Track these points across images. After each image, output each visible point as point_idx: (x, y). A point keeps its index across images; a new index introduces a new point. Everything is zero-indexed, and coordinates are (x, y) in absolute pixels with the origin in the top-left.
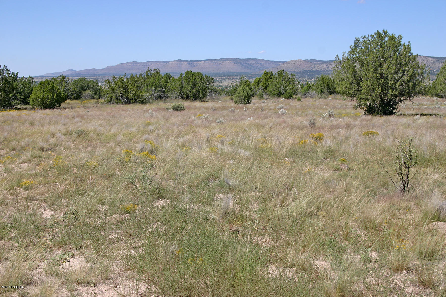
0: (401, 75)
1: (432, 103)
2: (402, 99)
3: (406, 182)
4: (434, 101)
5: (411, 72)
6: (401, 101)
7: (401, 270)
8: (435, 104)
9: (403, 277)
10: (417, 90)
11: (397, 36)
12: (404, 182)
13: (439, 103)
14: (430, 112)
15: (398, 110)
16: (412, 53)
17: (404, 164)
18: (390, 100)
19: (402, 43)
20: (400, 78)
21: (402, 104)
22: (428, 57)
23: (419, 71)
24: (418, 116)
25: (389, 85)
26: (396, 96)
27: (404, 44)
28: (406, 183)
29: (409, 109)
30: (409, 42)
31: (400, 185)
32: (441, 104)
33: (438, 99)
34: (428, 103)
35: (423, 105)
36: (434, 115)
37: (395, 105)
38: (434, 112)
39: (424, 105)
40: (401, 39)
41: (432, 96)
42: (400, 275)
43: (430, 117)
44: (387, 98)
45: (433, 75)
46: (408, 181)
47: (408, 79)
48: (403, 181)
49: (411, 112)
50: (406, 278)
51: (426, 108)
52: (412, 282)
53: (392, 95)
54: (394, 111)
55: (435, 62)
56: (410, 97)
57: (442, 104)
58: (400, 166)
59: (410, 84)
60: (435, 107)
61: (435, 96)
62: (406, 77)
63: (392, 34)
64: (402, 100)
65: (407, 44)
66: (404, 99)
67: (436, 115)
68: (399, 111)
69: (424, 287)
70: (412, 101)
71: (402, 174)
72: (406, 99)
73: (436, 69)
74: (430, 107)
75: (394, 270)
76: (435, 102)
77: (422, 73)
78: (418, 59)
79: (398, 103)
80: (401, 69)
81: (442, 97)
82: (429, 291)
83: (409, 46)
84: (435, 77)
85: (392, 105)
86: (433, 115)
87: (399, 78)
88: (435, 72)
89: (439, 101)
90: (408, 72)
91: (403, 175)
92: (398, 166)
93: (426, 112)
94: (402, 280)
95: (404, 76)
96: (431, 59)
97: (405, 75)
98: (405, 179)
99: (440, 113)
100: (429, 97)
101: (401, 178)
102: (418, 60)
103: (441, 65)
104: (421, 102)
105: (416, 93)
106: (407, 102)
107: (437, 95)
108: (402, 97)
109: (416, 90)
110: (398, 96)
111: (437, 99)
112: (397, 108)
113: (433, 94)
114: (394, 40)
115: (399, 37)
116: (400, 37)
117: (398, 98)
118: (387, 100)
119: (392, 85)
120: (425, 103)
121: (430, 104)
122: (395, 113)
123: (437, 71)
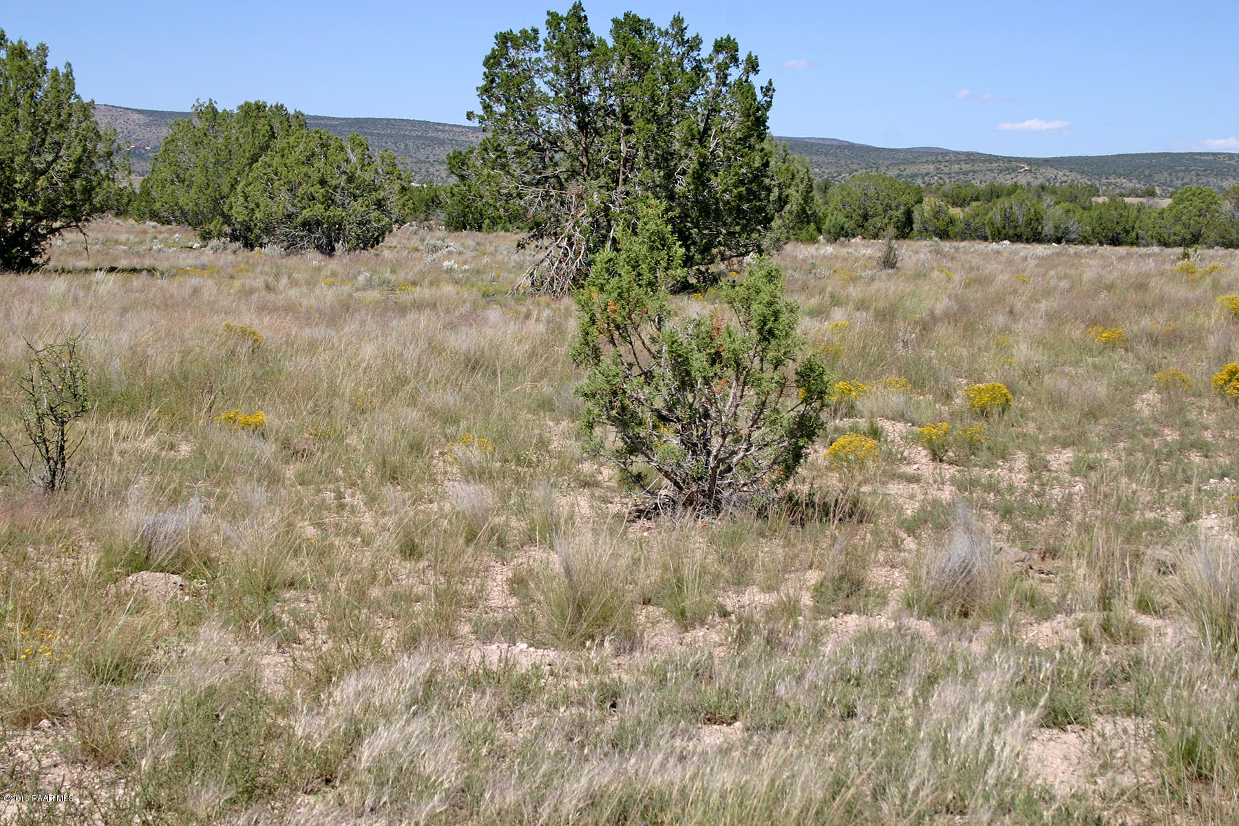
0: (50, 158)
1: (142, 237)
2: (57, 225)
3: (57, 462)
4: (145, 232)
5: (79, 150)
6: (53, 231)
7: (35, 721)
8: (148, 240)
9: (42, 740)
10: (97, 201)
11: (32, 46)
12: (51, 462)
13: (161, 237)
14: (136, 263)
15: (45, 257)
16: (78, 97)
17: (49, 412)
18: (24, 228)
19: (49, 67)
20: (49, 167)
21: (56, 241)
22: (128, 109)
23: (101, 148)
24: (100, 275)
25: (17, 186)
26: (39, 219)
27: (56, 72)
28: (59, 466)
29: (77, 254)
30: (69, 65)
31: (41, 471)
32: (165, 241)
33: (158, 225)
34: (132, 237)
35: (117, 242)
36: (145, 272)
37: (38, 243)
38: (148, 263)
39: (121, 244)
40: (46, 56)
41: (141, 217)
42: (33, 735)
43: (134, 276)
44: (14, 225)
45: (145, 160)
46: (63, 458)
47: (70, 169)
48: (48, 459)
49: (82, 263)
50: (49, 741)
51: (125, 252)
52: (63, 752)
53: (26, 215)
54: (34, 260)
55: (147, 125)
56: (78, 220)
57: (170, 241)
58: (40, 418)
59: (78, 184)
60: (150, 250)
61: (150, 220)
62: (65, 165)
63: (20, 41)
64: (57, 229)
65: (62, 70)
66: (63, 227)
67: (151, 271)
68: (49, 259)
69: (99, 762)
70: (85, 230)
71: (45, 441)
72: (69, 226)
73: (152, 145)
74: (135, 249)
75: (15, 721)
76: (150, 236)
77: (109, 154)
78: (96, 113)
79: (44, 237)
80: (48, 140)
81: (169, 223)
82: (109, 774)
83: (69, 75)
84: (148, 166)
85: (29, 243)
86: (141, 270)
87: (44, 165)
88: (150, 151)
89: (160, 233)
90: (69, 148)
91: (48, 443)
92: (33, 419)
93: (123, 263)
94: (37, 747)
95: (60, 161)
96: (135, 116)
97: (61, 157)
98: (55, 456)
99: (163, 265)
100: (133, 222)
101: (44, 451)
102: (97, 117)
103: (165, 132)
104: (109, 235)
105: (94, 210)
106: (71, 236)
107: (154, 216)
108: (56, 221)
109: (95, 201)
110: (45, 218)
111: (154, 227)
112: (43, 250)
113: (144, 214)
114: (25, 58)
115: (38, 48)
116: (43, 49)
117: (44, 222)
118: (14, 227)
119: (26, 187)
120: (123, 238)
121: (137, 240)
122: (37, 265)
123: (155, 148)
